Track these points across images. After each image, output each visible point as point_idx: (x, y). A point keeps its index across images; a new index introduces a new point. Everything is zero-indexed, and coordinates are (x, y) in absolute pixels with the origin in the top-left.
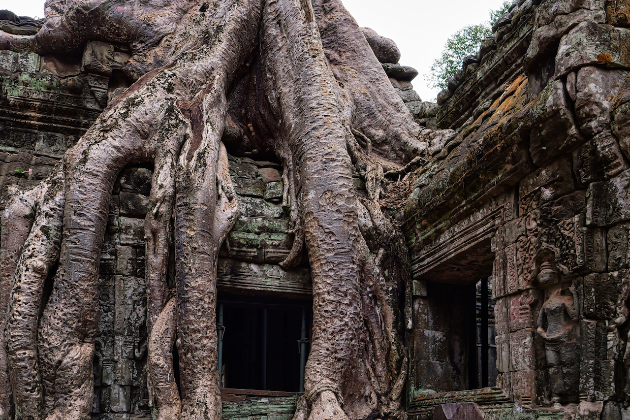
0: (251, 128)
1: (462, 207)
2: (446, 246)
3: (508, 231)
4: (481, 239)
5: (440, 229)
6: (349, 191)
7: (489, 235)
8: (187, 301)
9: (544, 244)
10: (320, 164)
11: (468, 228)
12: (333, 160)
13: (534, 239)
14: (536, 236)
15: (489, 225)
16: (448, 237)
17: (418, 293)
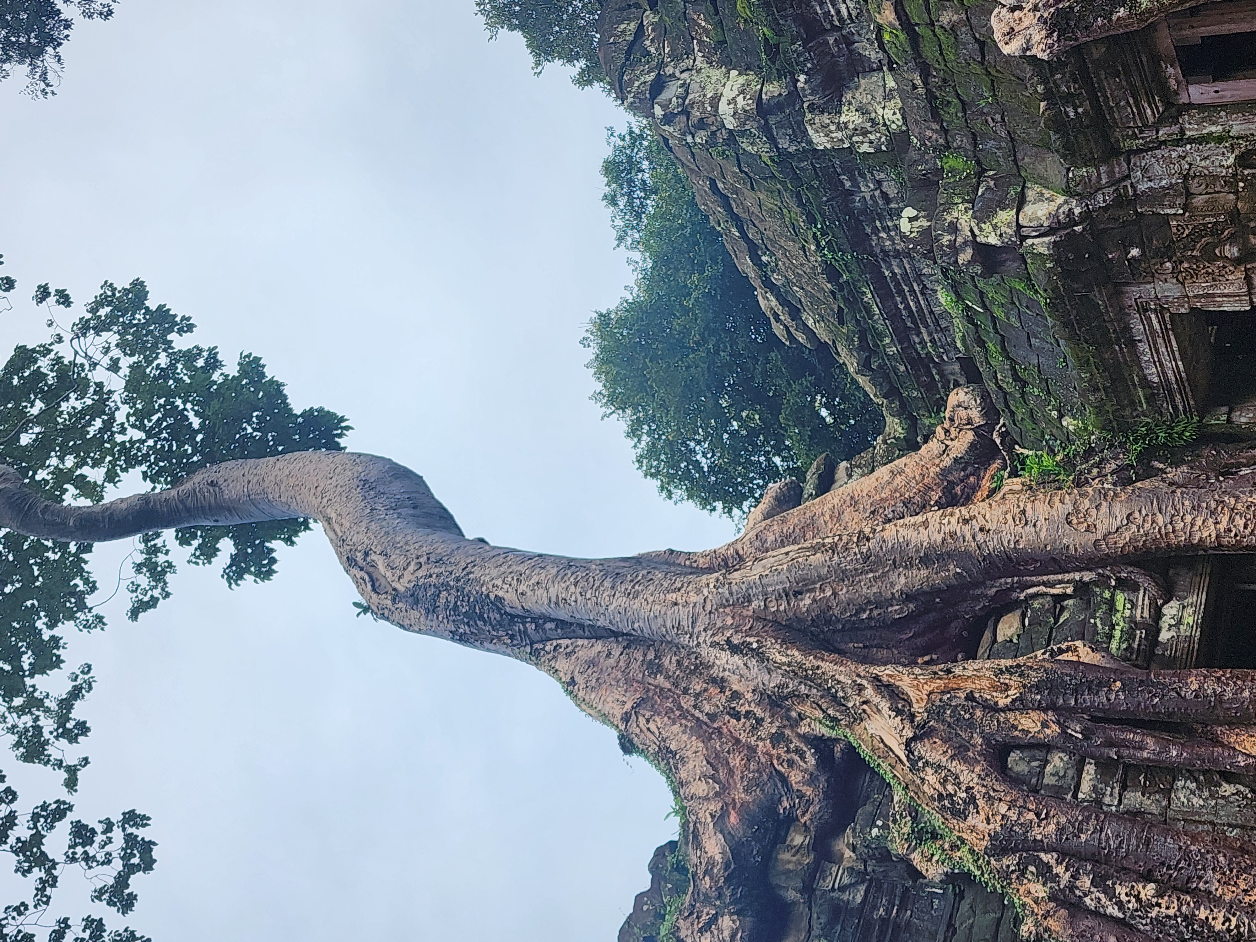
0: (927, 658)
1: (1121, 348)
2: (1164, 373)
3: (1166, 294)
4: (1169, 326)
5: (1140, 381)
6: (1069, 494)
7: (1167, 316)
8: (1219, 697)
9: (1194, 253)
10: (1027, 528)
11: (1149, 342)
12: (1024, 512)
13: (1186, 265)
14: (1181, 262)
15: (1153, 316)
16: (1154, 370)
17: (1224, 417)
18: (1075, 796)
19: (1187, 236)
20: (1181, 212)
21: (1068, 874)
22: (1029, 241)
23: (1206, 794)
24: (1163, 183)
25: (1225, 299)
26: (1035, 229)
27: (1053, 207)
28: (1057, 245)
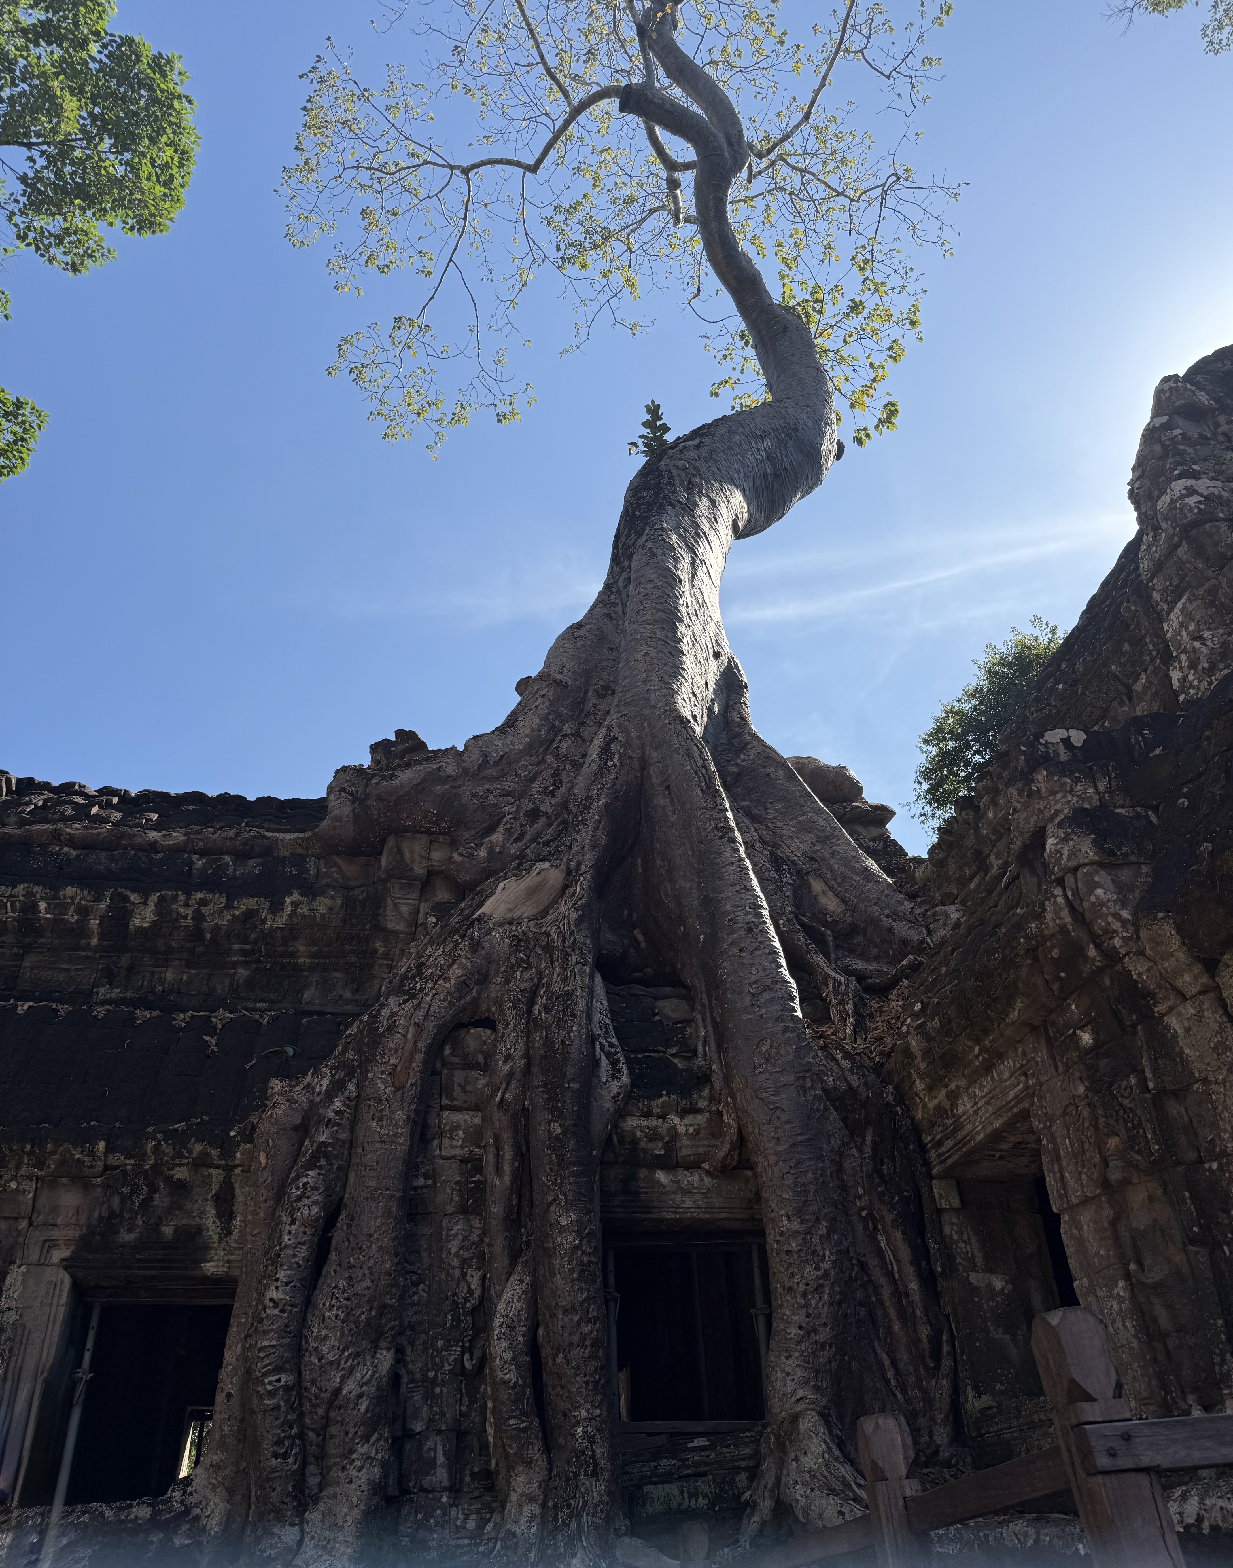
0: (640, 938)
1: (978, 1056)
2: (969, 1120)
3: (1049, 1097)
5: (954, 1092)
9: (1102, 1119)
10: (749, 998)
11: (994, 1090)
13: (1087, 1112)
14: (1088, 1107)
15: (1021, 1086)
16: (969, 1105)
17: (944, 1204)
18: (443, 1108)
19: (1121, 1104)
20: (1151, 1085)
21: (331, 1115)
22: (1058, 891)
23: (466, 1255)
24: (1187, 1051)
25: (1058, 1175)
26: (1076, 892)
27: (1113, 908)
28: (1063, 929)
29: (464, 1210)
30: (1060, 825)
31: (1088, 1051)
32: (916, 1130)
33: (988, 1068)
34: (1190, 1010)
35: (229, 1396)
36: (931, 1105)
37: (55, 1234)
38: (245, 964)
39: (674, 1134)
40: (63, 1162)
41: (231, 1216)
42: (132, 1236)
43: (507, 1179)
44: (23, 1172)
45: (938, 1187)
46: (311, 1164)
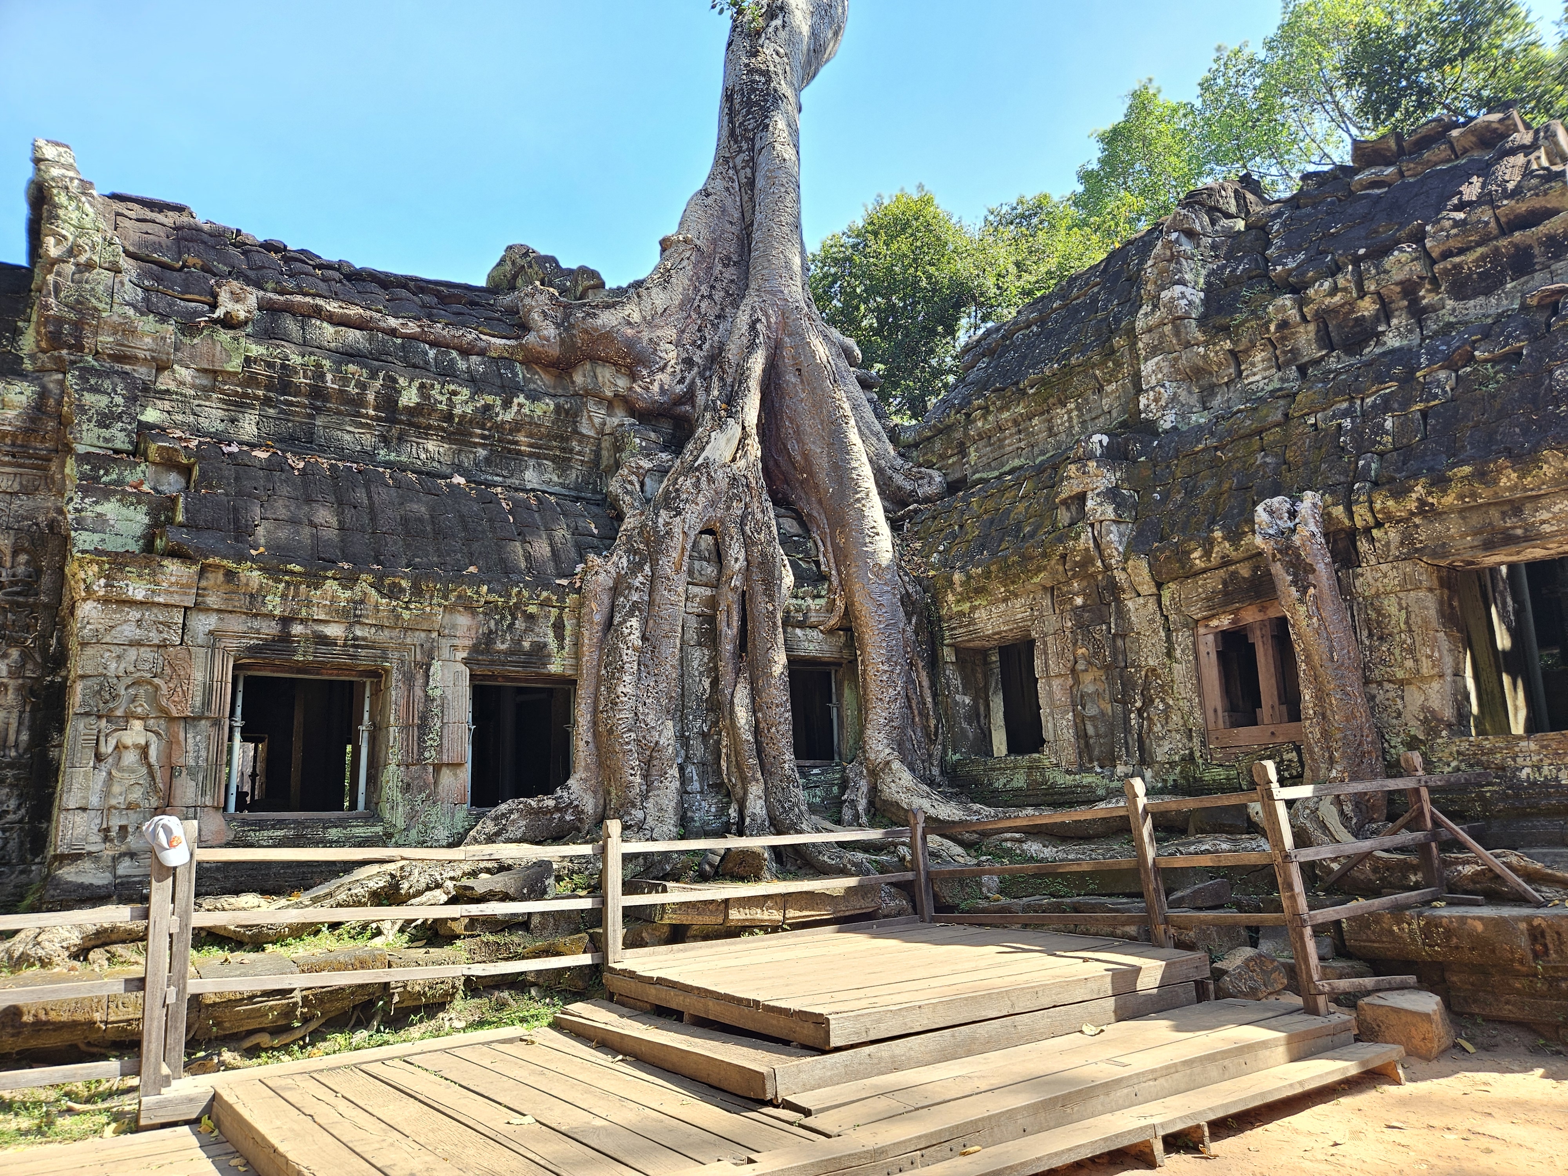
1: (1001, 593)
2: (982, 621)
3: (1046, 622)
4: (1020, 624)
6: (892, 564)
7: (1029, 623)
8: (771, 675)
9: (1080, 641)
11: (1007, 611)
13: (1070, 635)
14: (1072, 632)
15: (1028, 614)
16: (984, 615)
17: (948, 660)
19: (1093, 636)
20: (1112, 631)
21: (638, 584)
22: (1090, 530)
23: (701, 669)
24: (1133, 618)
25: (1044, 661)
26: (1100, 533)
27: (1117, 545)
28: (1087, 550)
29: (699, 644)
30: (1098, 495)
31: (1077, 607)
32: (940, 619)
33: (1005, 600)
34: (1141, 600)
35: (587, 743)
36: (955, 610)
37: (456, 642)
38: (483, 446)
39: (808, 608)
40: (459, 597)
41: (563, 639)
42: (504, 647)
43: (735, 630)
44: (434, 601)
45: (946, 650)
46: (631, 613)
